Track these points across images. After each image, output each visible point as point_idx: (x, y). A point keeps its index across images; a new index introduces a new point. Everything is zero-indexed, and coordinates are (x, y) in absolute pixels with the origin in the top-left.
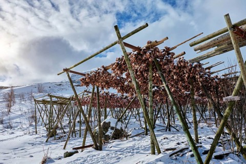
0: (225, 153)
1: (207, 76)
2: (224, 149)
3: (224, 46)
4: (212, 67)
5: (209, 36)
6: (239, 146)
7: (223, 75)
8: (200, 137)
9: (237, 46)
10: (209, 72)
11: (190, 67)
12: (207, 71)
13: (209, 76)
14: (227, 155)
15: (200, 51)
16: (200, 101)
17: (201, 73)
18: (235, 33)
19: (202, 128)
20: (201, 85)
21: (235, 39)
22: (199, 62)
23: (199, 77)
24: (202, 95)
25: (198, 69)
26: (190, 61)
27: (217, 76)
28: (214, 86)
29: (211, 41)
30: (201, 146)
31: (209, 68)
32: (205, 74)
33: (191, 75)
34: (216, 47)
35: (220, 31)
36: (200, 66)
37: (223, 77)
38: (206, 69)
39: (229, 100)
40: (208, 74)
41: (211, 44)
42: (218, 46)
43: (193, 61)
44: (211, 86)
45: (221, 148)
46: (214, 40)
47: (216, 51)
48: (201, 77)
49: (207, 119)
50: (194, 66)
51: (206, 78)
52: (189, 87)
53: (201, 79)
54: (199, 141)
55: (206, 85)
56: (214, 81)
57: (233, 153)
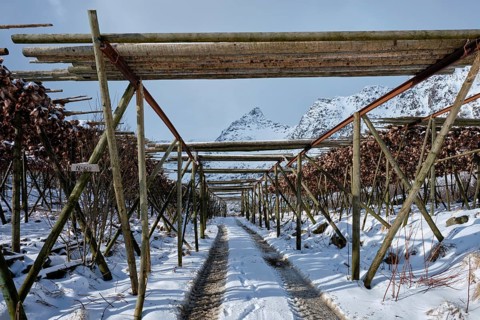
0: (68, 266)
1: (56, 117)
2: (70, 258)
3: (85, 68)
4: (67, 101)
5: (57, 37)
6: (95, 250)
7: (88, 123)
8: (26, 240)
9: (103, 76)
10: (61, 110)
11: (16, 88)
12: (58, 106)
13: (61, 118)
14: (73, 268)
15: (35, 59)
16: (41, 165)
17: (43, 109)
18: (103, 51)
19: (39, 221)
20: (39, 132)
21: (101, 62)
22: (40, 84)
23: (36, 114)
24: (43, 154)
25: (35, 97)
26: (20, 75)
27: (77, 122)
28: (69, 141)
29: (61, 49)
30: (22, 258)
31: (62, 102)
32: (53, 111)
33: (18, 105)
34: (71, 65)
35: (79, 37)
36: (42, 91)
37: (89, 127)
38: (56, 102)
39: (82, 170)
40: (59, 113)
41: (61, 54)
42: (74, 63)
43: (25, 76)
44: (62, 139)
45: (64, 257)
46: (67, 49)
47: (71, 72)
48: (41, 115)
49: (52, 203)
50: (26, 87)
51: (54, 120)
52: (13, 131)
53: (41, 121)
54: (22, 248)
55: (50, 135)
56: (71, 131)
57: (84, 264)
